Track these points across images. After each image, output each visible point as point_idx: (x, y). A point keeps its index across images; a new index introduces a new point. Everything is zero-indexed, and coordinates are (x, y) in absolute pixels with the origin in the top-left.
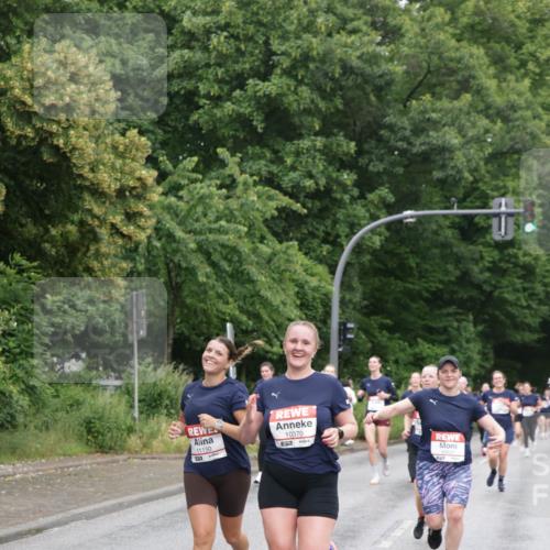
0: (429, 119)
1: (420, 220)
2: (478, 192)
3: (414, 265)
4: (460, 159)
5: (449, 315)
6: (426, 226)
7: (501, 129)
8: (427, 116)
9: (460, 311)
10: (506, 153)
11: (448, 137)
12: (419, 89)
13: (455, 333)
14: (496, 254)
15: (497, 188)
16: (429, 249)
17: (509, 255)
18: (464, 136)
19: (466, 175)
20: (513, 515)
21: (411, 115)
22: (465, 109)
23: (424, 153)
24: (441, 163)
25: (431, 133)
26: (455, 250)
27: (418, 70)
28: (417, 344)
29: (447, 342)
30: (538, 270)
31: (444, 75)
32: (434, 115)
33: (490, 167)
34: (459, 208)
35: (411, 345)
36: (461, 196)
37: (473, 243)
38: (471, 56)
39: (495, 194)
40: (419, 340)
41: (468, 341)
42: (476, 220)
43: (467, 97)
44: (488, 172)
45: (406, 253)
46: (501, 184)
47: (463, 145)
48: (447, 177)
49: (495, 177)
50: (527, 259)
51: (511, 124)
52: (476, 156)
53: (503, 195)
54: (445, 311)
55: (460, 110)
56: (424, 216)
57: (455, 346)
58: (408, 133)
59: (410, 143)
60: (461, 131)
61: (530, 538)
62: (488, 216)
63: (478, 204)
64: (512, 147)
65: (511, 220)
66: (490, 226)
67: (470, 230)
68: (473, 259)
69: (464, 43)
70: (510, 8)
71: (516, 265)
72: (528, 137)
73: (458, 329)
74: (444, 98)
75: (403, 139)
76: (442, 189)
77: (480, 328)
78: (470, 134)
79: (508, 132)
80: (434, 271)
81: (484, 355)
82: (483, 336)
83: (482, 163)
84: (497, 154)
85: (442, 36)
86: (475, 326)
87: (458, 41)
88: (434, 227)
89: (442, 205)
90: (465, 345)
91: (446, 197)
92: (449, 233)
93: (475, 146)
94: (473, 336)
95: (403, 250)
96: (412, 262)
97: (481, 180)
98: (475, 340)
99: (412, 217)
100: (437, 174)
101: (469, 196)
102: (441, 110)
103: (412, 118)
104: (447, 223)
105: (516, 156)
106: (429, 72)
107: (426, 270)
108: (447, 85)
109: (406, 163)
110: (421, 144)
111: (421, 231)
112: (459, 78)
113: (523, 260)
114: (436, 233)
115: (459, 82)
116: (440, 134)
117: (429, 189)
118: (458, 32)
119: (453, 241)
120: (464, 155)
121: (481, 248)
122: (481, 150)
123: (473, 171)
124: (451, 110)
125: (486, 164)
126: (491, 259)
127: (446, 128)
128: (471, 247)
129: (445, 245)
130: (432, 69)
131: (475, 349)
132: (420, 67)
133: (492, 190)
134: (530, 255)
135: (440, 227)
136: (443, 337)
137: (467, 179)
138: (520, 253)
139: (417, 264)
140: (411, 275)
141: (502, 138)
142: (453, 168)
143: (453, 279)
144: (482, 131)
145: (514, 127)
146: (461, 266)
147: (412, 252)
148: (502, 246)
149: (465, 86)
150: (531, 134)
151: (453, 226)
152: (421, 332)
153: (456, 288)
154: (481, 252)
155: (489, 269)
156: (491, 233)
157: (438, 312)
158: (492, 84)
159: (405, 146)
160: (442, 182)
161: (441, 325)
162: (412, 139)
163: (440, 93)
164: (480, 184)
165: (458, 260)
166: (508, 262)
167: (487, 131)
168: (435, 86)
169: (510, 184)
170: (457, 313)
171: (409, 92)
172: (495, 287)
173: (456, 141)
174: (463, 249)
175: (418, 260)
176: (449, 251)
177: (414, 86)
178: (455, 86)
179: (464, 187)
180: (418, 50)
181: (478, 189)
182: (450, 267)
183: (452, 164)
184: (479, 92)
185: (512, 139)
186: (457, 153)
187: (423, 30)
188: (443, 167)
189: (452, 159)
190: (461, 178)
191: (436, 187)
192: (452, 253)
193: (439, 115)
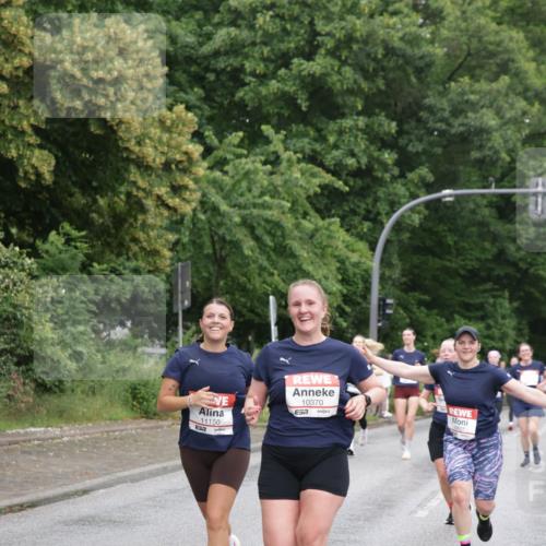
0: (467, 101)
3: (451, 243)
4: (497, 140)
5: (485, 291)
6: (464, 205)
7: (539, 110)
8: (466, 98)
9: (496, 287)
11: (485, 118)
12: (460, 71)
13: (490, 309)
16: (466, 227)
18: (502, 118)
19: (504, 155)
21: (450, 96)
22: (504, 91)
23: (462, 133)
24: (479, 143)
25: (470, 114)
26: (492, 229)
27: (458, 53)
28: (453, 320)
29: (482, 318)
31: (484, 57)
32: (472, 97)
34: (496, 187)
35: (448, 321)
36: (498, 175)
37: (509, 221)
38: (511, 39)
40: (457, 316)
41: (504, 317)
42: (514, 198)
43: (505, 80)
45: (444, 231)
47: (500, 127)
48: (485, 157)
52: (513, 137)
54: (481, 288)
55: (498, 91)
56: (462, 196)
57: (491, 322)
58: (446, 114)
59: (449, 125)
60: (499, 113)
63: (516, 183)
67: (508, 209)
68: (510, 238)
69: (504, 27)
73: (494, 305)
74: (482, 81)
75: (443, 120)
76: (480, 169)
77: (516, 304)
78: (508, 115)
80: (471, 249)
81: (519, 331)
82: (518, 312)
83: (519, 144)
84: (534, 135)
85: (482, 21)
86: (511, 302)
87: (499, 24)
88: (472, 206)
89: (480, 184)
90: (500, 320)
91: (484, 177)
92: (486, 212)
93: (512, 127)
94: (509, 312)
95: (441, 228)
96: (450, 240)
98: (510, 317)
99: (450, 196)
100: (475, 155)
101: (507, 176)
102: (479, 92)
103: (451, 100)
104: (485, 202)
106: (469, 54)
107: (463, 247)
108: (487, 68)
109: (445, 143)
110: (460, 125)
111: (459, 209)
112: (498, 61)
114: (473, 212)
115: (498, 65)
116: (478, 115)
117: (468, 169)
118: (499, 15)
119: (491, 220)
120: (501, 136)
122: (519, 131)
123: (511, 152)
124: (490, 92)
125: (523, 145)
127: (484, 110)
128: (508, 226)
129: (483, 224)
130: (472, 52)
131: (510, 324)
132: (461, 50)
135: (478, 206)
136: (480, 313)
137: (503, 160)
139: (455, 242)
140: (449, 253)
141: (540, 120)
142: (490, 148)
143: (490, 257)
144: (520, 113)
146: (498, 244)
147: (450, 230)
149: (504, 68)
151: (490, 205)
152: (457, 309)
153: (492, 265)
157: (473, 289)
158: (530, 67)
159: (444, 127)
160: (480, 162)
161: (478, 301)
162: (451, 120)
163: (480, 76)
164: (517, 165)
165: (495, 238)
167: (524, 113)
168: (475, 68)
170: (493, 290)
171: (448, 75)
172: (531, 265)
173: (493, 123)
174: (499, 227)
175: (456, 238)
176: (485, 230)
177: (454, 68)
178: (494, 69)
179: (502, 167)
180: (458, 33)
182: (487, 245)
183: (489, 145)
184: (518, 75)
186: (494, 133)
187: (464, 12)
188: (481, 147)
189: (489, 140)
190: (498, 159)
191: (474, 166)
192: (489, 231)
193: (478, 97)
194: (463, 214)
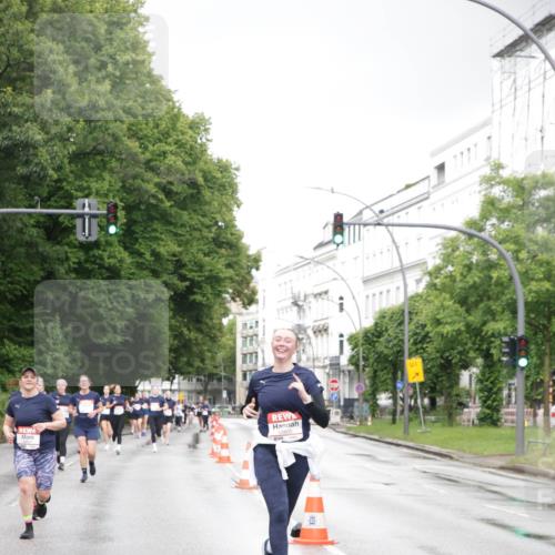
0: (10, 114)
1: (5, 217)
2: (61, 192)
4: (44, 155)
6: (11, 223)
7: (83, 128)
8: (8, 110)
10: (89, 154)
11: (31, 132)
14: (81, 255)
15: (81, 189)
16: (14, 247)
17: (94, 256)
18: (47, 133)
19: (51, 172)
20: (95, 517)
23: (7, 148)
24: (25, 159)
25: (14, 128)
26: (41, 249)
28: (3, 345)
29: (33, 345)
30: (123, 273)
31: (24, 70)
32: (16, 110)
33: (73, 167)
34: (42, 207)
36: (45, 195)
37: (58, 243)
39: (79, 194)
40: (6, 341)
42: (61, 219)
44: (72, 172)
46: (85, 185)
47: (46, 142)
48: (31, 174)
49: (78, 177)
50: (112, 261)
51: (93, 124)
52: (60, 154)
53: (87, 196)
54: (31, 312)
56: (8, 214)
60: (44, 127)
61: (111, 539)
62: (73, 217)
63: (62, 203)
64: (94, 148)
65: (94, 221)
66: (74, 227)
67: (56, 230)
68: (59, 259)
70: (88, 8)
71: (101, 266)
72: (110, 139)
74: (25, 93)
76: (26, 187)
78: (54, 130)
79: (91, 133)
80: (20, 271)
83: (66, 161)
84: (80, 153)
88: (19, 225)
89: (26, 203)
91: (30, 195)
92: (34, 231)
93: (58, 143)
97: (65, 179)
100: (21, 170)
101: (53, 195)
102: (23, 105)
104: (32, 222)
105: (99, 158)
106: (9, 65)
107: (11, 269)
108: (28, 80)
110: (4, 139)
111: (6, 228)
113: (108, 261)
114: (20, 231)
116: (23, 129)
117: (13, 186)
119: (39, 240)
120: (48, 152)
121: (66, 248)
122: (65, 148)
123: (59, 169)
124: (33, 106)
125: (70, 163)
126: (76, 260)
127: (29, 124)
128: (58, 247)
129: (30, 245)
130: (11, 62)
133: (76, 190)
134: (115, 257)
135: (25, 225)
136: (29, 339)
137: (51, 176)
138: (105, 255)
141: (85, 137)
142: (37, 164)
144: (65, 129)
145: (95, 128)
146: (46, 266)
148: (87, 247)
150: (113, 135)
151: (38, 225)
152: (7, 334)
154: (66, 252)
155: (75, 270)
156: (75, 234)
157: (24, 313)
160: (26, 179)
161: (27, 326)
163: (21, 88)
164: (65, 184)
165: (44, 259)
166: (94, 263)
167: (70, 130)
168: (15, 80)
169: (94, 186)
173: (39, 137)
174: (48, 248)
176: (34, 251)
179: (48, 186)
181: (63, 188)
182: (35, 268)
183: (36, 161)
185: (95, 139)
186: (41, 149)
188: (27, 163)
189: (36, 155)
190: (45, 176)
191: (20, 184)
192: (38, 252)
193: (21, 110)
194: (10, 233)
